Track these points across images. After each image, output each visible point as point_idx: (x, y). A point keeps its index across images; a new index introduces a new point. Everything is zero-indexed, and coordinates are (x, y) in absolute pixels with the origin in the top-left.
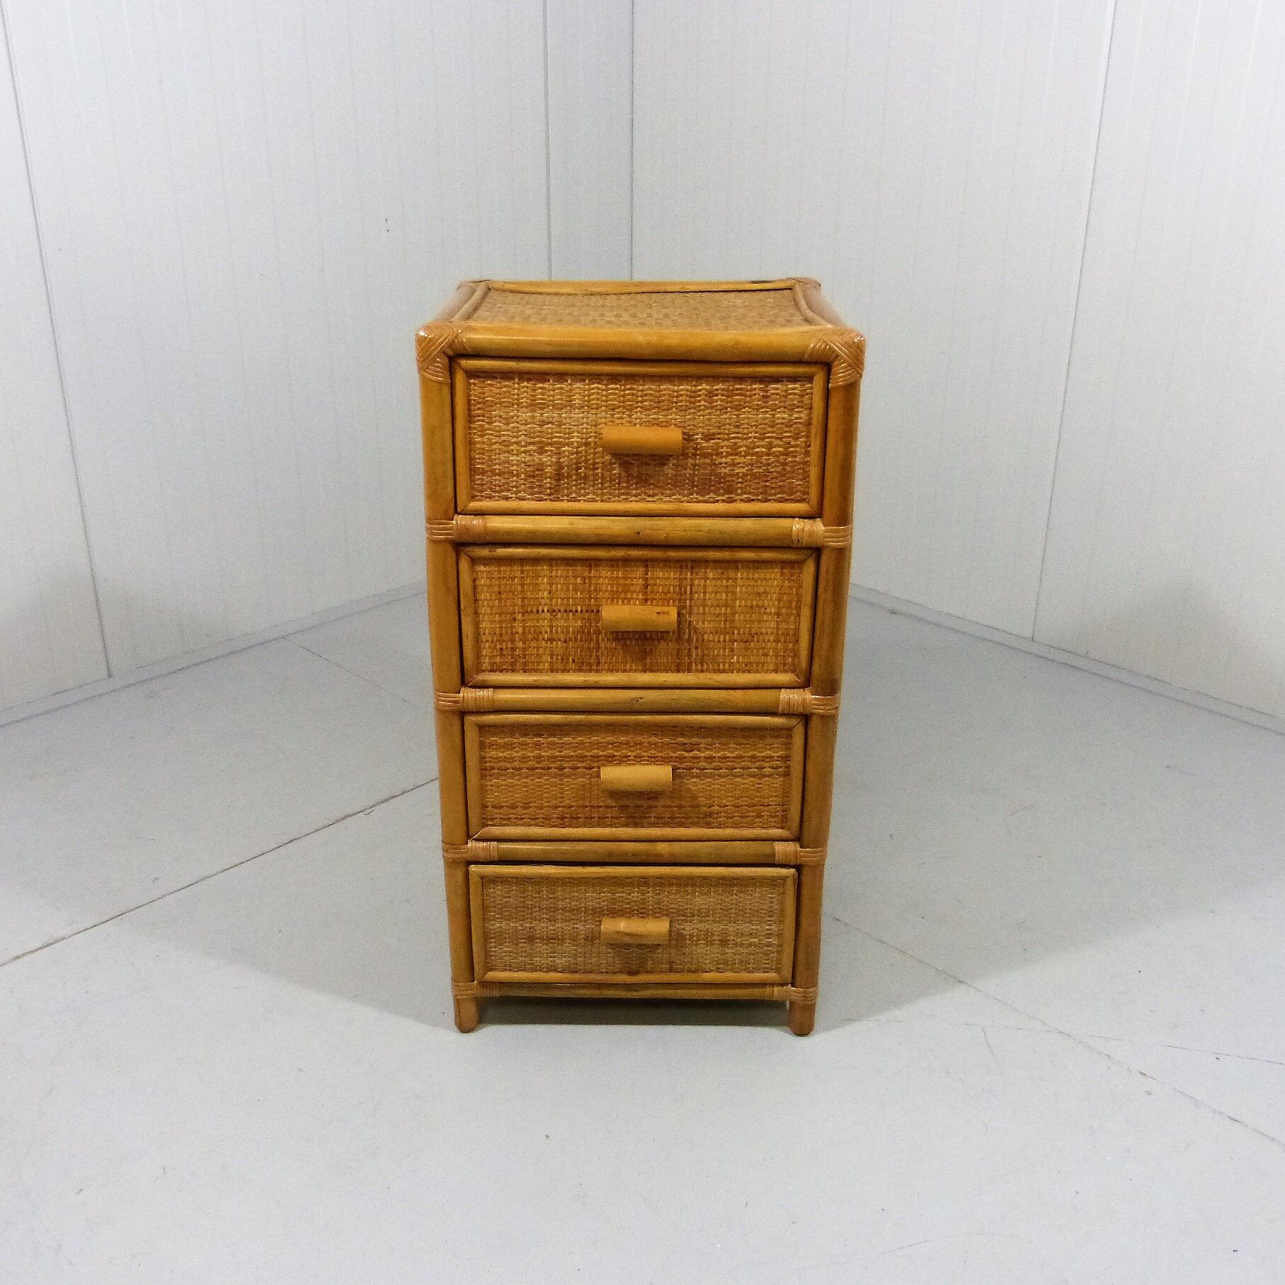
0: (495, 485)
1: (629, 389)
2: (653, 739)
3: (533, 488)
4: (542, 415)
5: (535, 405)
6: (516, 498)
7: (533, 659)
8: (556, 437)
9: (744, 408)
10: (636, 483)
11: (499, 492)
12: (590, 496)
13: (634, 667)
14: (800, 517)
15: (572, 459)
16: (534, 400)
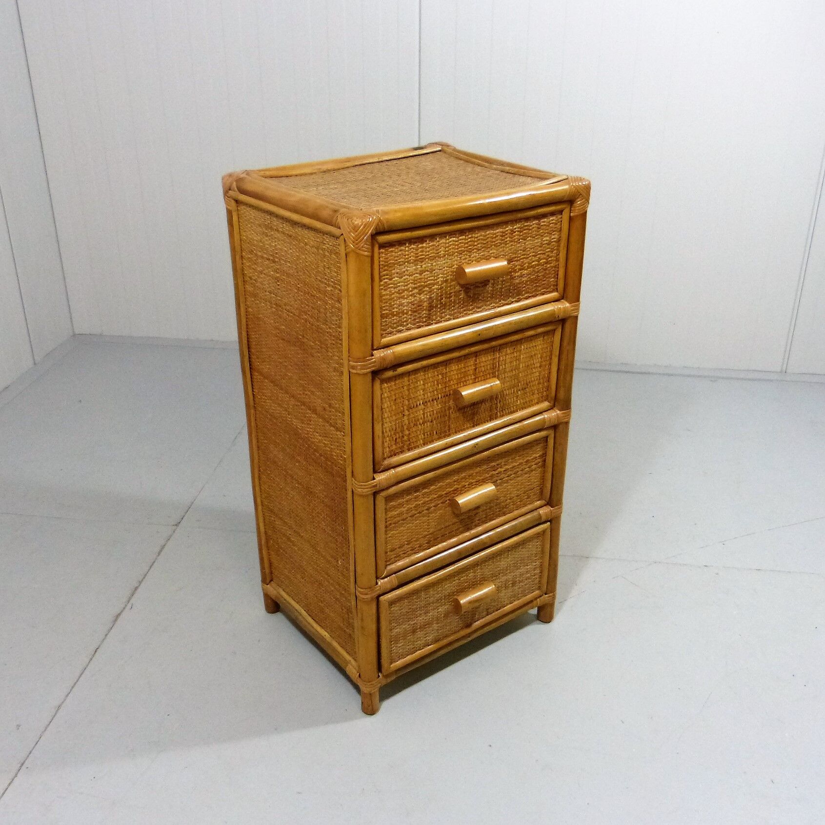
0: (394, 324)
1: (470, 238)
2: (478, 469)
3: (415, 319)
4: (421, 266)
5: (418, 260)
6: (406, 329)
7: (414, 440)
8: (430, 280)
9: (528, 238)
10: (472, 302)
11: (395, 328)
12: (448, 317)
13: (468, 426)
14: (553, 302)
15: (438, 294)
16: (417, 257)
